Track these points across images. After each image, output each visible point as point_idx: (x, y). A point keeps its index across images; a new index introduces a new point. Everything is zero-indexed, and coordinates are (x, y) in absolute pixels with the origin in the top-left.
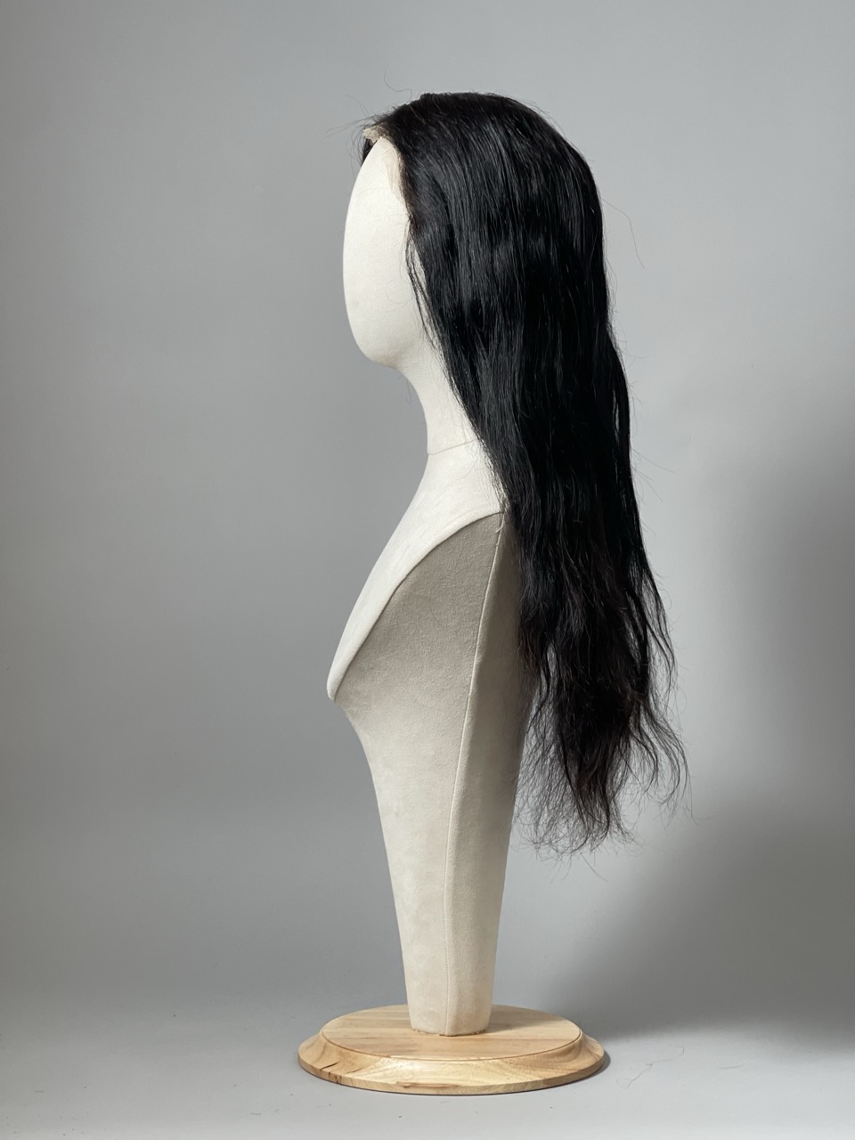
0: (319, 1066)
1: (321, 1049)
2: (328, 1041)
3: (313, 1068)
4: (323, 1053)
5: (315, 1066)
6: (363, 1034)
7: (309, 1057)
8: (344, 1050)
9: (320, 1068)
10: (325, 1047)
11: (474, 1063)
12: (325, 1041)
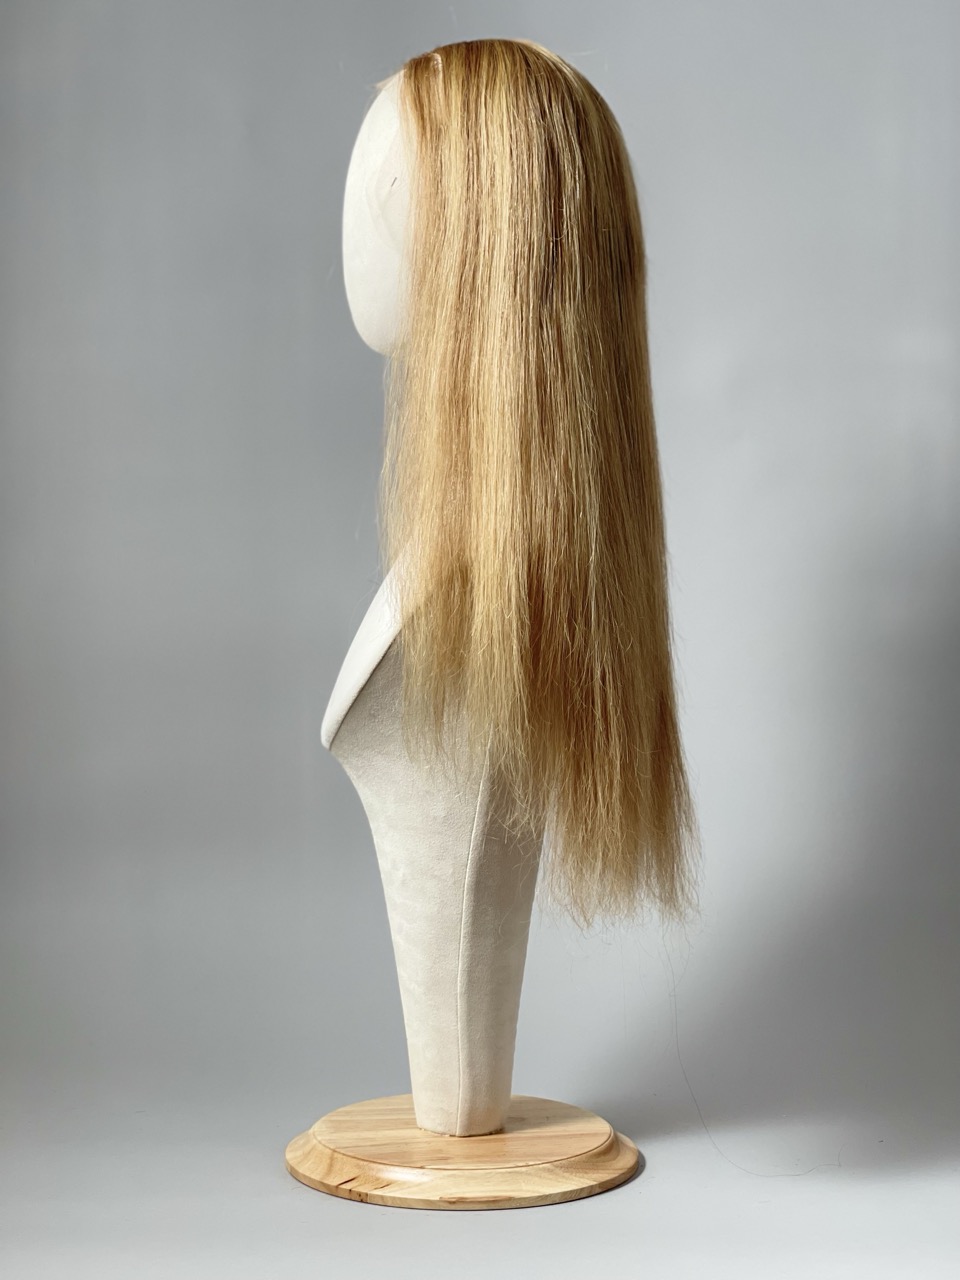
0: (333, 1181)
1: (328, 1161)
2: (334, 1151)
3: (322, 1183)
4: (331, 1166)
5: (326, 1182)
7: (313, 1170)
8: (358, 1161)
9: (335, 1183)
10: (332, 1159)
11: (524, 1169)
12: (330, 1152)
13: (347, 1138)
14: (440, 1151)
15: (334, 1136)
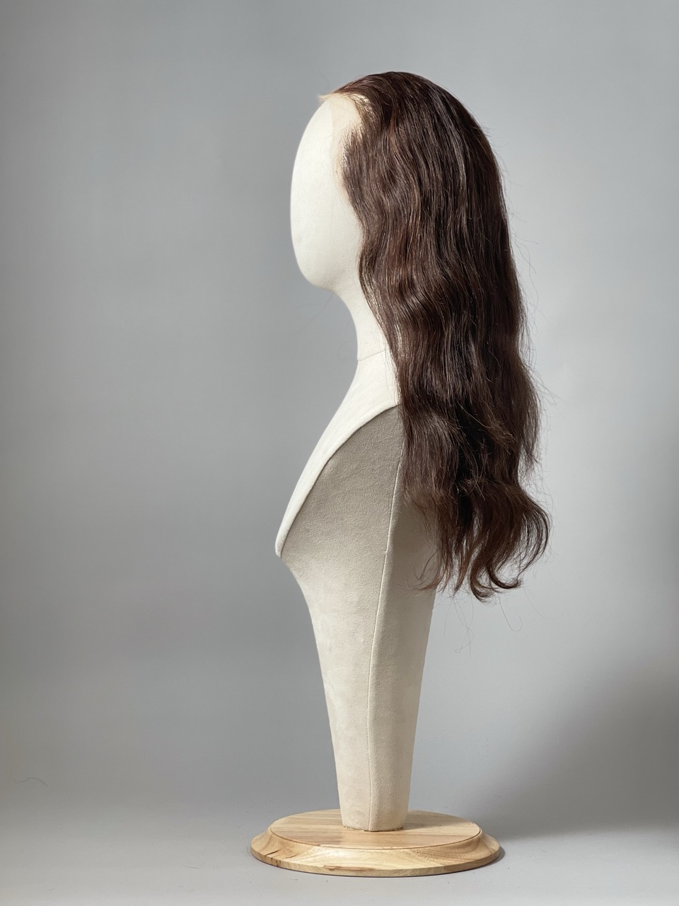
0: (264, 853)
1: (268, 840)
3: (260, 854)
4: (269, 843)
6: (302, 829)
7: (258, 847)
8: (284, 840)
10: (271, 838)
11: (388, 851)
12: (272, 833)
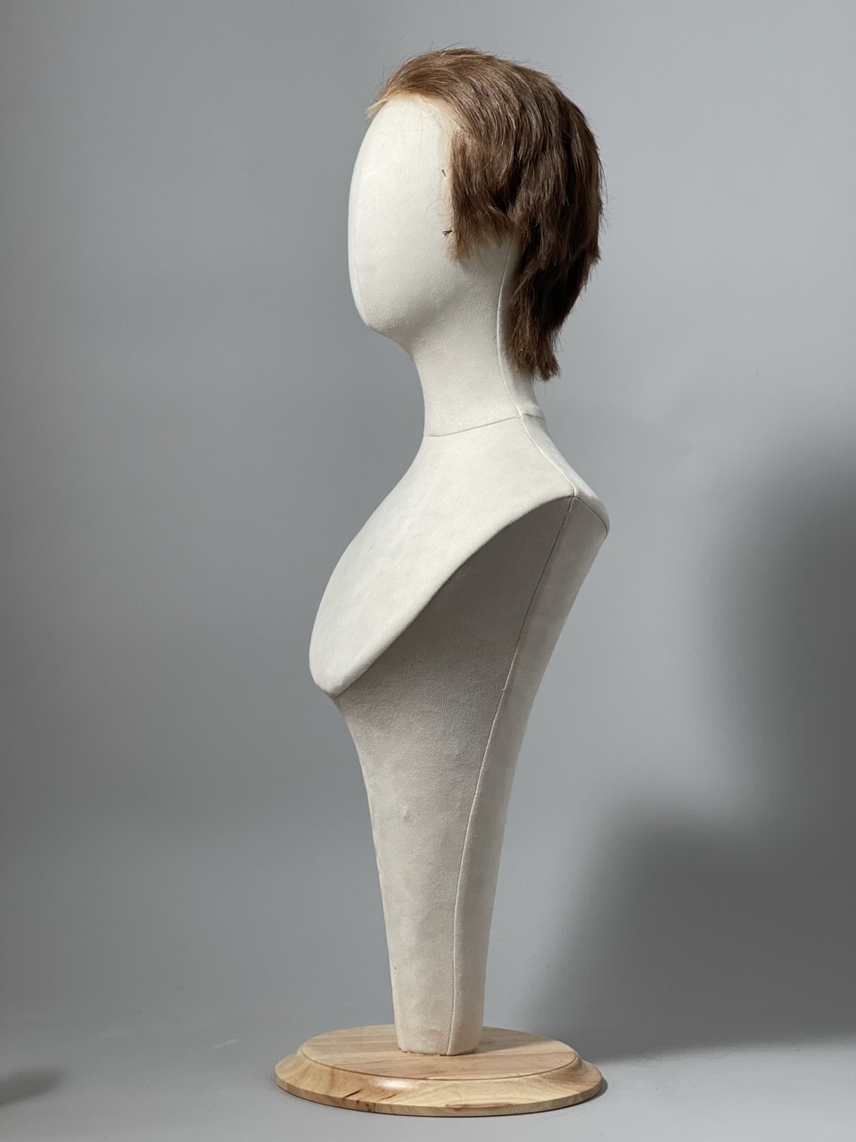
13: (338, 1059)
14: (433, 1066)
15: (326, 1057)
